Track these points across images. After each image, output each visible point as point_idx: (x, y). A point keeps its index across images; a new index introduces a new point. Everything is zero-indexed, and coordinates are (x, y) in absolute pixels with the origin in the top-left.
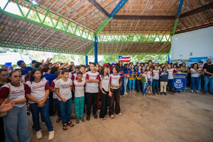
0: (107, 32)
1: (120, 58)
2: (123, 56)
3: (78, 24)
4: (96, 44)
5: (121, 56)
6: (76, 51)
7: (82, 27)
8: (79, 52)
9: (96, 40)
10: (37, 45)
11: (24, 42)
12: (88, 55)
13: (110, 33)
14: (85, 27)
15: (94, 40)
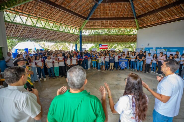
0: (88, 28)
1: (100, 46)
2: (102, 45)
3: (67, 24)
4: (81, 36)
5: (101, 45)
6: (68, 41)
7: (70, 26)
8: (71, 41)
9: (81, 34)
10: (43, 39)
11: (35, 37)
12: (77, 43)
13: (90, 28)
14: (72, 26)
15: (79, 34)
